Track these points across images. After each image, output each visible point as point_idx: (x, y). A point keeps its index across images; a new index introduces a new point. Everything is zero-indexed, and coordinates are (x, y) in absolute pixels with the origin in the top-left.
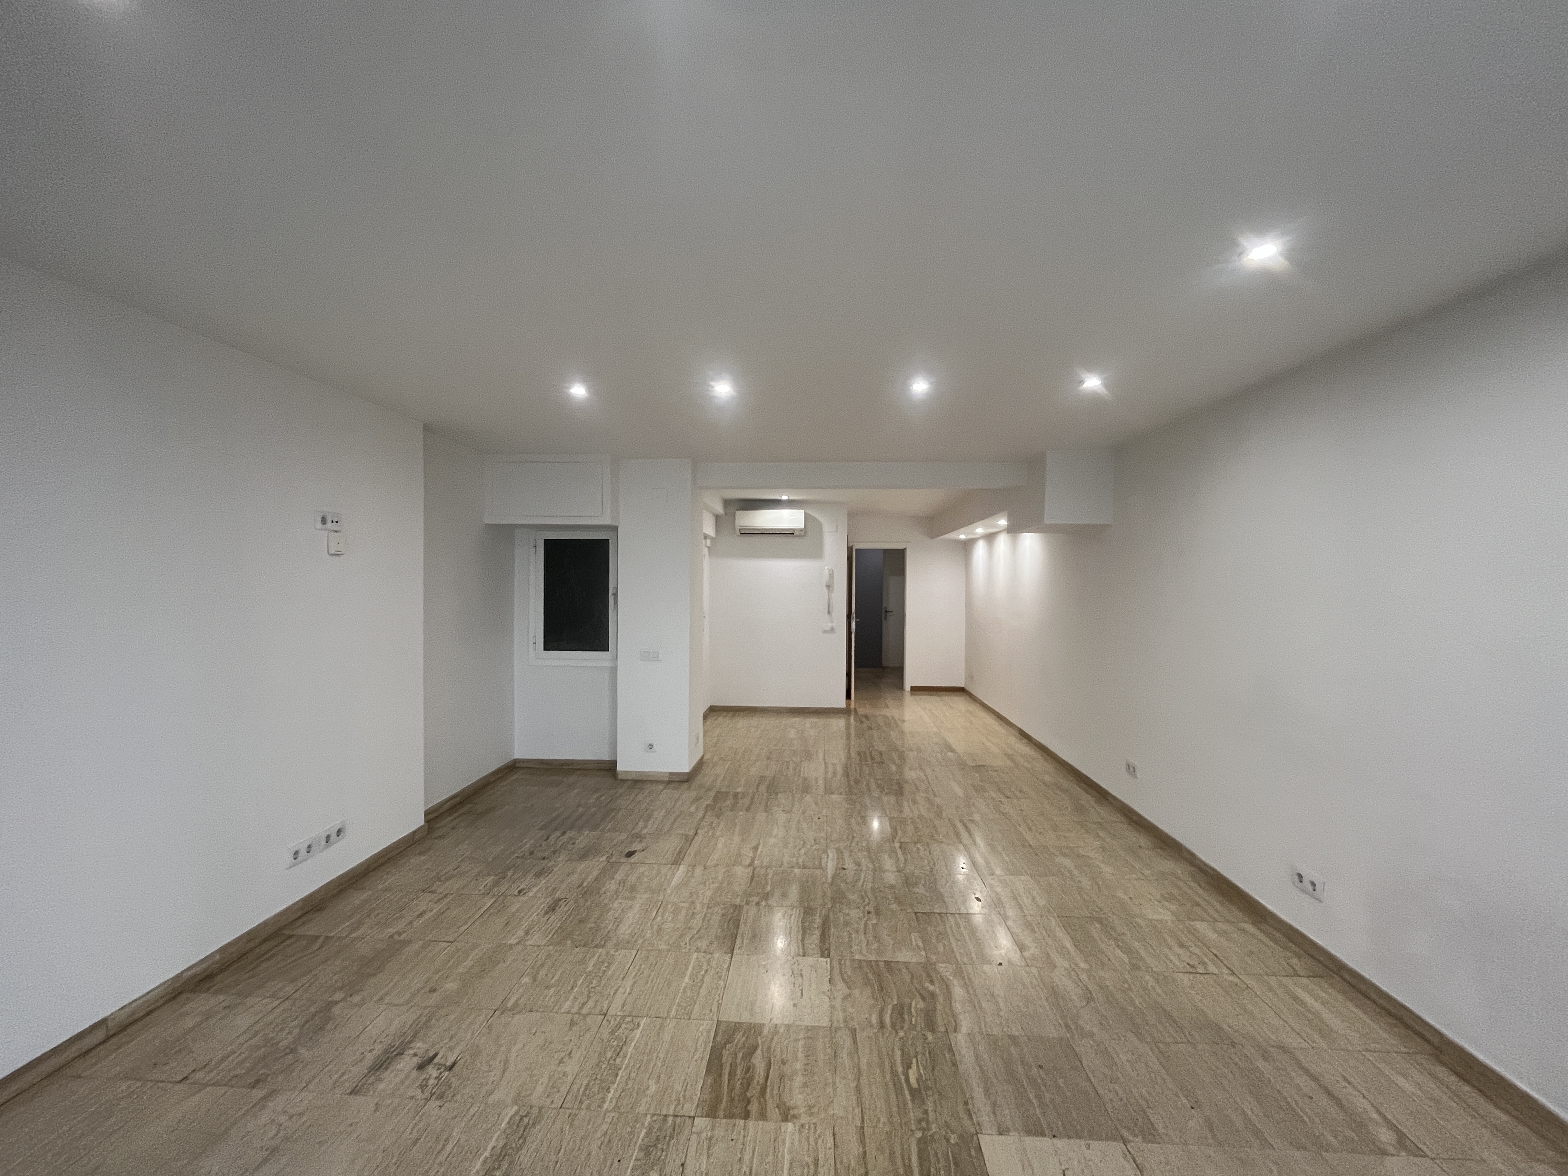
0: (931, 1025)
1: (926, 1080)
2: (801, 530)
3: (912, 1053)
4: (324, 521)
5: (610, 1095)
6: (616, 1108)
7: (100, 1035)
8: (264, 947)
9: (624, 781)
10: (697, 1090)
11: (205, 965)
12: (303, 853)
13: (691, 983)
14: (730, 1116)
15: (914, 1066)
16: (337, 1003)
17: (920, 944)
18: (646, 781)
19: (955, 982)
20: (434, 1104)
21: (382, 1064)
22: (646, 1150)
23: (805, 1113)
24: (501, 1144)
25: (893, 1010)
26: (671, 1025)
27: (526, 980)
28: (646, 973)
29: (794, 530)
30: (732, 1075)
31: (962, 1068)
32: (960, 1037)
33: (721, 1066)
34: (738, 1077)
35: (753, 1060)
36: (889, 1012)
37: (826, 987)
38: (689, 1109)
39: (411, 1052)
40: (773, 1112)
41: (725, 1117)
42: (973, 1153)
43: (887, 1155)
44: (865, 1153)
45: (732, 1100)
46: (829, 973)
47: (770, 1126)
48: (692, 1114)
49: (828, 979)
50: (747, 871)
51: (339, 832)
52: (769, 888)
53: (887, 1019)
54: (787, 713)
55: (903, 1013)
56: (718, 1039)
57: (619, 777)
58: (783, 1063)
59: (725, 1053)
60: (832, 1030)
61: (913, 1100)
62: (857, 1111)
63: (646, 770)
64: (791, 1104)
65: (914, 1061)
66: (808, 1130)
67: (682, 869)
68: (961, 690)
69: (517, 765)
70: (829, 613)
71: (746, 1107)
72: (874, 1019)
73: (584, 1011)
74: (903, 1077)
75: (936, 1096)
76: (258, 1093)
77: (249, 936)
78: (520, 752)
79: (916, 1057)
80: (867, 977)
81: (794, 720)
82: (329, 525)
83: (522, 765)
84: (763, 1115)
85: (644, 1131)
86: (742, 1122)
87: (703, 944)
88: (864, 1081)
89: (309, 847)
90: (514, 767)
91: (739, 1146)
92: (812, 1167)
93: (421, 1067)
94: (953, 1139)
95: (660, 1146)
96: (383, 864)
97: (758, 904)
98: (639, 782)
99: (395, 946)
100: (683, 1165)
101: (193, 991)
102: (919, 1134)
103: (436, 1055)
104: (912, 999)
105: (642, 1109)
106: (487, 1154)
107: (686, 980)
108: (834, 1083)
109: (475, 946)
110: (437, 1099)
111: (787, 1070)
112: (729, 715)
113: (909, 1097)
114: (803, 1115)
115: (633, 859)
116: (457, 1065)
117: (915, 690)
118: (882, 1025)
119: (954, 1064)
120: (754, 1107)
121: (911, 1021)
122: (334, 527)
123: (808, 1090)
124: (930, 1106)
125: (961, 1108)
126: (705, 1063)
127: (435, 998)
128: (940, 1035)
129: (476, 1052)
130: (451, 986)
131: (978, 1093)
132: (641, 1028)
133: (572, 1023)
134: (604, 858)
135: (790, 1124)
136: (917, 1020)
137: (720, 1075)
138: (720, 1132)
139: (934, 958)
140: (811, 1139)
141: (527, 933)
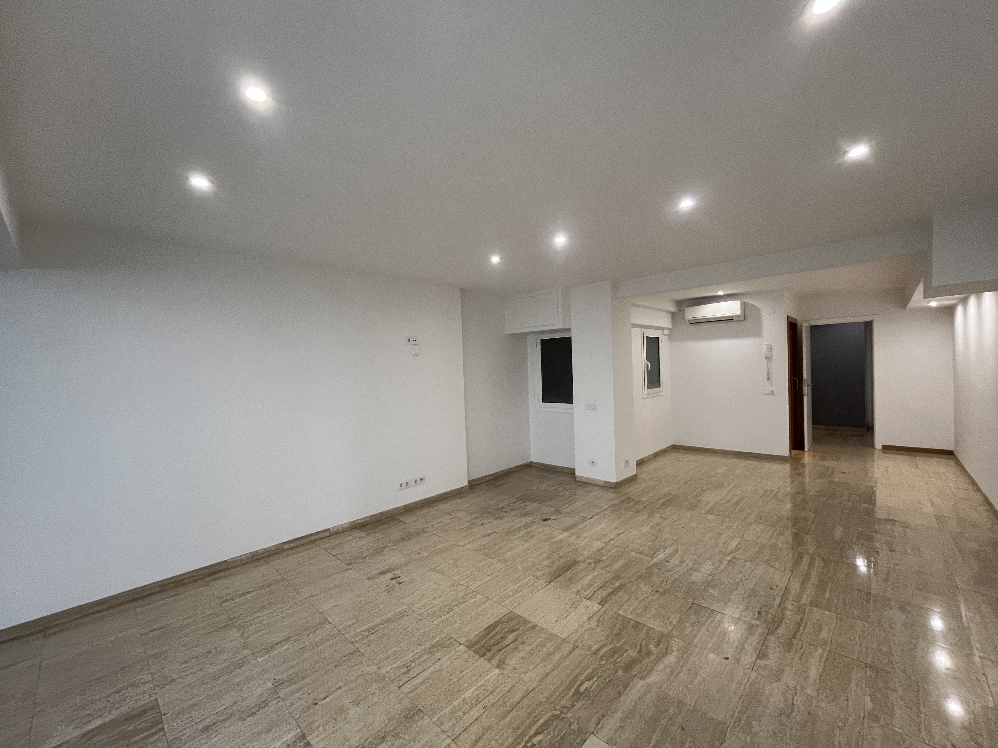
0: (628, 667)
1: (592, 692)
2: (739, 316)
3: (599, 675)
4: (409, 340)
5: (440, 619)
6: (437, 625)
7: (327, 534)
8: (386, 520)
9: (578, 482)
10: (472, 636)
11: (364, 520)
12: (404, 485)
13: (516, 589)
14: (476, 652)
15: (591, 682)
16: (389, 546)
17: (674, 622)
18: (590, 484)
19: (674, 654)
20: (385, 593)
21: (382, 573)
22: (433, 646)
23: (510, 669)
24: (390, 617)
25: (612, 648)
26: (489, 603)
27: (452, 562)
28: (501, 577)
29: (732, 316)
30: (493, 636)
31: (622, 698)
32: (641, 683)
33: (494, 630)
34: (496, 638)
35: (509, 635)
36: (609, 648)
37: (585, 619)
38: (463, 640)
39: (394, 572)
40: (495, 662)
41: (473, 652)
42: (578, 741)
43: (529, 711)
44: (519, 703)
45: (484, 646)
46: (593, 613)
47: (488, 665)
48: (462, 643)
49: (589, 616)
50: (601, 545)
51: (421, 480)
52: (605, 558)
53: (603, 652)
54: (733, 455)
55: (616, 653)
56: (503, 619)
57: (577, 479)
58: (522, 643)
59: (501, 625)
60: (564, 641)
61: (572, 696)
62: (536, 683)
63: (594, 478)
64: (507, 662)
65: (596, 679)
66: (504, 677)
67: (566, 534)
68: (949, 454)
69: (533, 465)
70: (768, 379)
71: (487, 652)
72: (594, 648)
73: (461, 583)
74: (579, 683)
75: (589, 702)
76: (347, 567)
77: (382, 514)
78: (534, 458)
79: (598, 678)
80: (615, 624)
81: (733, 460)
82: (411, 342)
83: (536, 465)
84: (489, 660)
85: (439, 639)
86: (479, 657)
87: (538, 574)
88: (556, 672)
89: (407, 483)
90: (530, 466)
91: (468, 666)
92: (488, 693)
93: (392, 579)
94: (575, 727)
95: (438, 648)
96: (443, 499)
97: (589, 564)
98: (587, 484)
99: (420, 532)
100: (439, 659)
101: (358, 529)
102: (558, 713)
103: (400, 577)
104: (631, 648)
105: (445, 630)
106: (384, 618)
107: (515, 587)
108: (538, 665)
109: (447, 541)
110: (388, 592)
111: (521, 647)
112: (684, 452)
113: (571, 693)
114: (508, 670)
115: (546, 523)
116: (402, 584)
117: (886, 448)
118: (596, 652)
119: (620, 694)
120: (489, 655)
121: (618, 659)
122: (414, 343)
123: (521, 661)
124: (579, 705)
125: (598, 716)
126: (487, 626)
127: (418, 556)
128: (628, 675)
129: (412, 581)
130: (426, 554)
131: (619, 715)
132: (476, 599)
133: (452, 585)
134: (532, 519)
135: (498, 670)
136: (623, 660)
137: (488, 634)
138: (466, 656)
139: (675, 633)
140: (500, 682)
141: (469, 542)
